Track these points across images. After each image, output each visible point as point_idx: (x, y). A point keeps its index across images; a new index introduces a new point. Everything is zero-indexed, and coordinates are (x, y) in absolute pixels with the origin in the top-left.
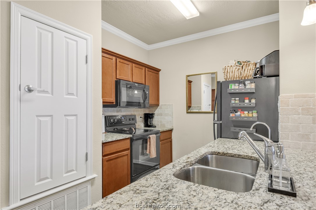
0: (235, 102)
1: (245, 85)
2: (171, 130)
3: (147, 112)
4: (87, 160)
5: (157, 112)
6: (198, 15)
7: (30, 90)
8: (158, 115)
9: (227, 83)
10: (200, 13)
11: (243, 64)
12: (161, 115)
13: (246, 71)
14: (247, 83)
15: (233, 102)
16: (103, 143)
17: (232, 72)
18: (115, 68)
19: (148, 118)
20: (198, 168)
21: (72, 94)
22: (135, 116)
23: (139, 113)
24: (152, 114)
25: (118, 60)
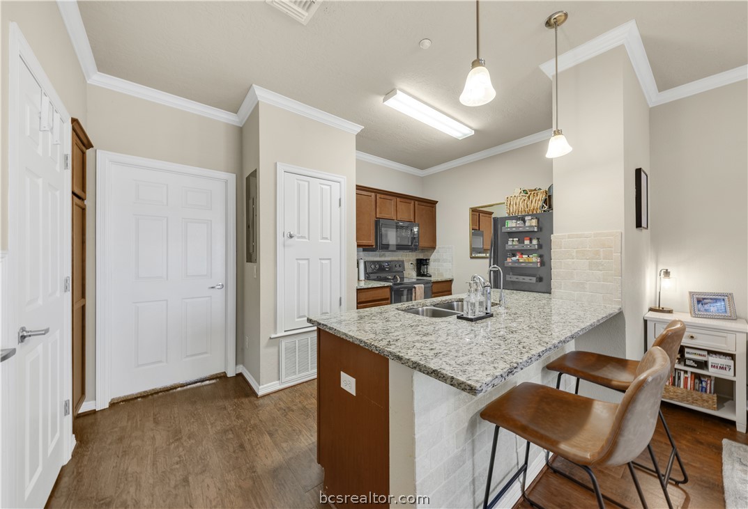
0: (512, 243)
1: (524, 222)
2: (451, 281)
3: (421, 256)
4: (340, 304)
5: (433, 257)
6: (473, 133)
7: (291, 237)
8: (435, 261)
9: (504, 220)
10: (475, 130)
11: (529, 193)
12: (438, 260)
13: (534, 202)
14: (527, 218)
15: (510, 243)
16: (358, 290)
17: (516, 204)
18: (374, 207)
19: (421, 264)
20: (426, 309)
21: (327, 238)
22: (403, 262)
23: (409, 259)
24: (426, 260)
25: (378, 196)
